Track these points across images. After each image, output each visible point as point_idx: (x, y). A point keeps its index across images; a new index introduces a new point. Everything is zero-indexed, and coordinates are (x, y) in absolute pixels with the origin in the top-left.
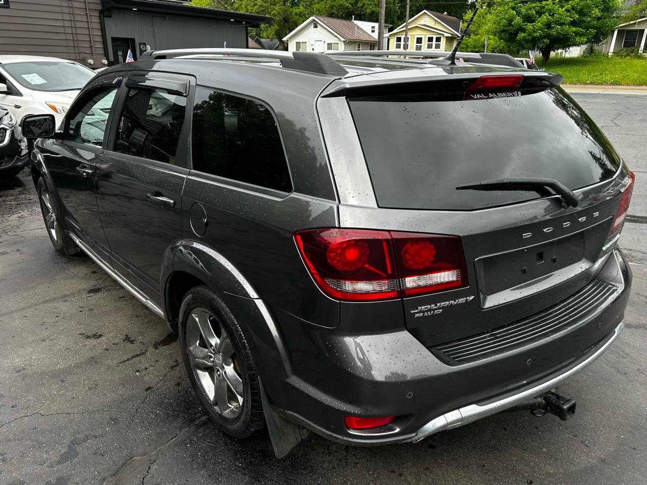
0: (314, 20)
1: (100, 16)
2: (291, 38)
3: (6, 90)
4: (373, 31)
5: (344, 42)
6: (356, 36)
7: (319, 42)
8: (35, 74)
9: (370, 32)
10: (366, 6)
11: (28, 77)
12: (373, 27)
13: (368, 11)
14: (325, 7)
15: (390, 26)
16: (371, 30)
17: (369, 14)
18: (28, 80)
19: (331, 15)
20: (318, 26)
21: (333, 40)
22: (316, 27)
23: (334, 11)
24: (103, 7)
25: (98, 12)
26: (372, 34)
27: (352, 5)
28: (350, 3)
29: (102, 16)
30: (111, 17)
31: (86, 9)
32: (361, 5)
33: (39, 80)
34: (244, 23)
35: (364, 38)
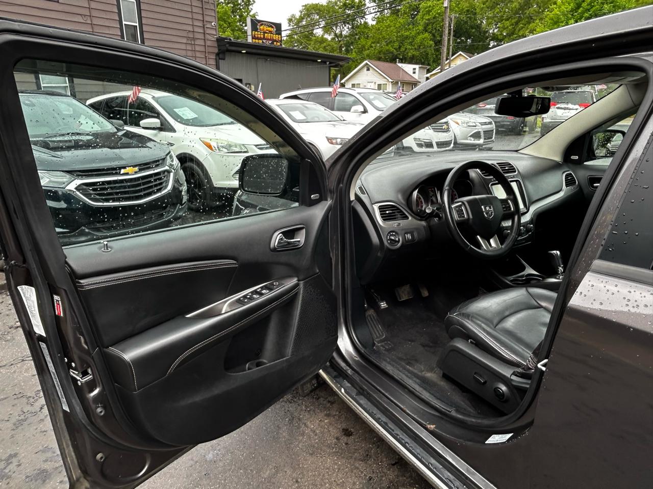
0: (367, 64)
1: (216, 59)
2: (347, 80)
3: (159, 125)
4: (414, 73)
5: (392, 82)
6: (402, 77)
7: (371, 83)
8: (186, 108)
9: (411, 73)
10: (408, 51)
11: (180, 111)
12: (414, 69)
13: (409, 54)
14: (374, 53)
15: (428, 67)
16: (412, 71)
17: (410, 58)
18: (180, 114)
19: (379, 59)
20: (371, 69)
21: (382, 82)
22: (368, 70)
23: (382, 56)
24: (219, 50)
25: (215, 55)
26: (413, 75)
27: (396, 50)
28: (395, 49)
29: (218, 58)
30: (224, 59)
31: (206, 52)
32: (404, 50)
33: (190, 114)
34: (328, 63)
35: (407, 79)
